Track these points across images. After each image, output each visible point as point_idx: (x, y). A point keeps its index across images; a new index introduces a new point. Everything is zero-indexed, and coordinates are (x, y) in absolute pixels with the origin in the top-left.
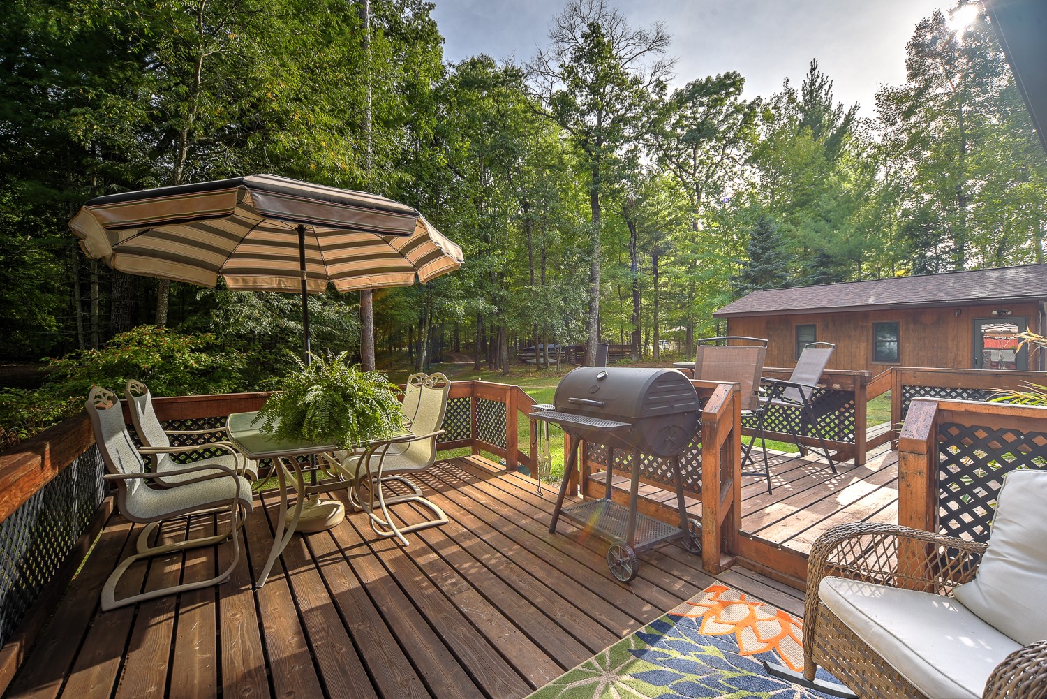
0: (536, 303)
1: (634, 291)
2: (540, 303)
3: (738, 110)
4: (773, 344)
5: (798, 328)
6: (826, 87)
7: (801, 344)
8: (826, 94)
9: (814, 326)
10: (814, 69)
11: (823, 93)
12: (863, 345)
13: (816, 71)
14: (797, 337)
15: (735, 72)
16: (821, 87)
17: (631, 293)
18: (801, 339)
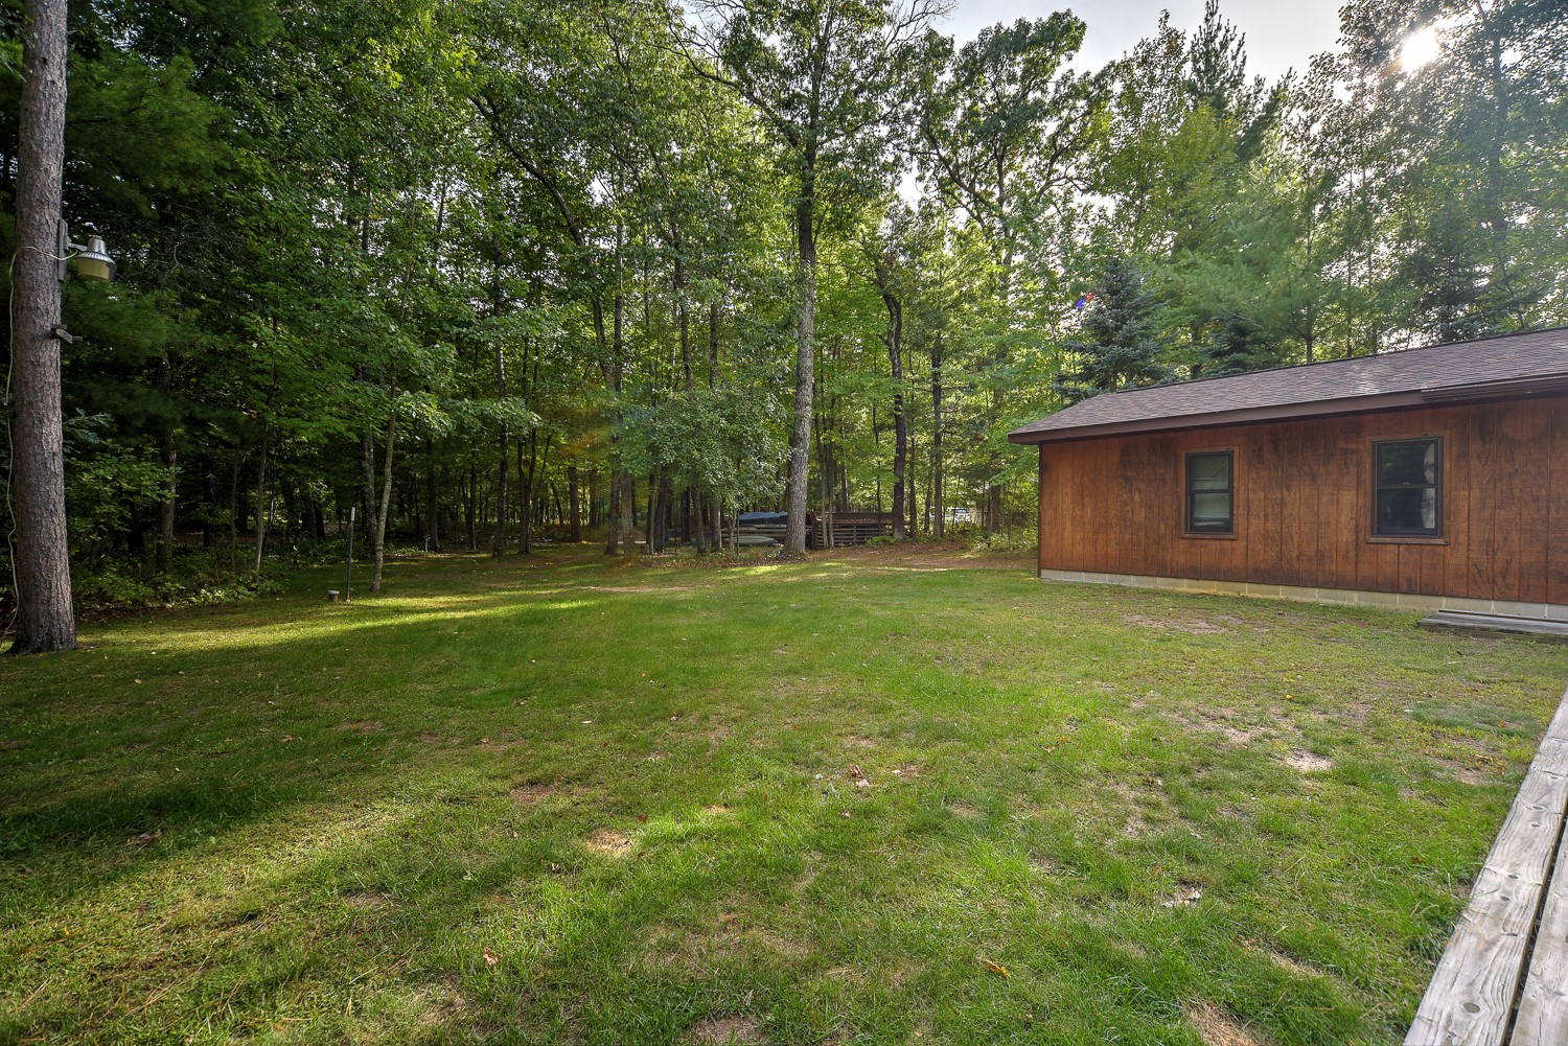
0: (674, 423)
1: (897, 417)
2: (685, 422)
3: (1076, 92)
4: (1137, 497)
5: (1192, 460)
6: (1233, 46)
7: (1197, 496)
8: (1234, 58)
9: (1229, 455)
10: (1212, 14)
11: (1229, 54)
12: (1348, 497)
13: (1216, 17)
14: (1190, 481)
15: (1068, 13)
16: (1224, 45)
17: (891, 421)
18: (1198, 486)
